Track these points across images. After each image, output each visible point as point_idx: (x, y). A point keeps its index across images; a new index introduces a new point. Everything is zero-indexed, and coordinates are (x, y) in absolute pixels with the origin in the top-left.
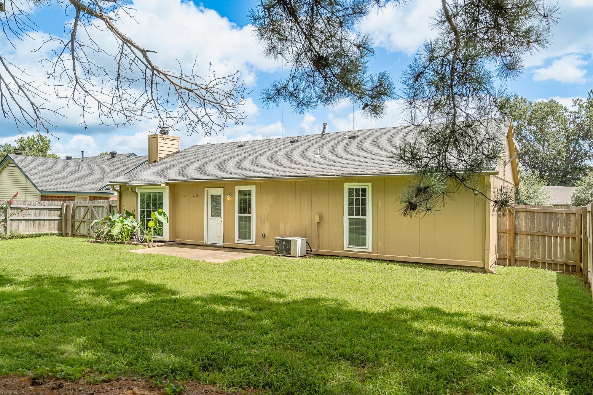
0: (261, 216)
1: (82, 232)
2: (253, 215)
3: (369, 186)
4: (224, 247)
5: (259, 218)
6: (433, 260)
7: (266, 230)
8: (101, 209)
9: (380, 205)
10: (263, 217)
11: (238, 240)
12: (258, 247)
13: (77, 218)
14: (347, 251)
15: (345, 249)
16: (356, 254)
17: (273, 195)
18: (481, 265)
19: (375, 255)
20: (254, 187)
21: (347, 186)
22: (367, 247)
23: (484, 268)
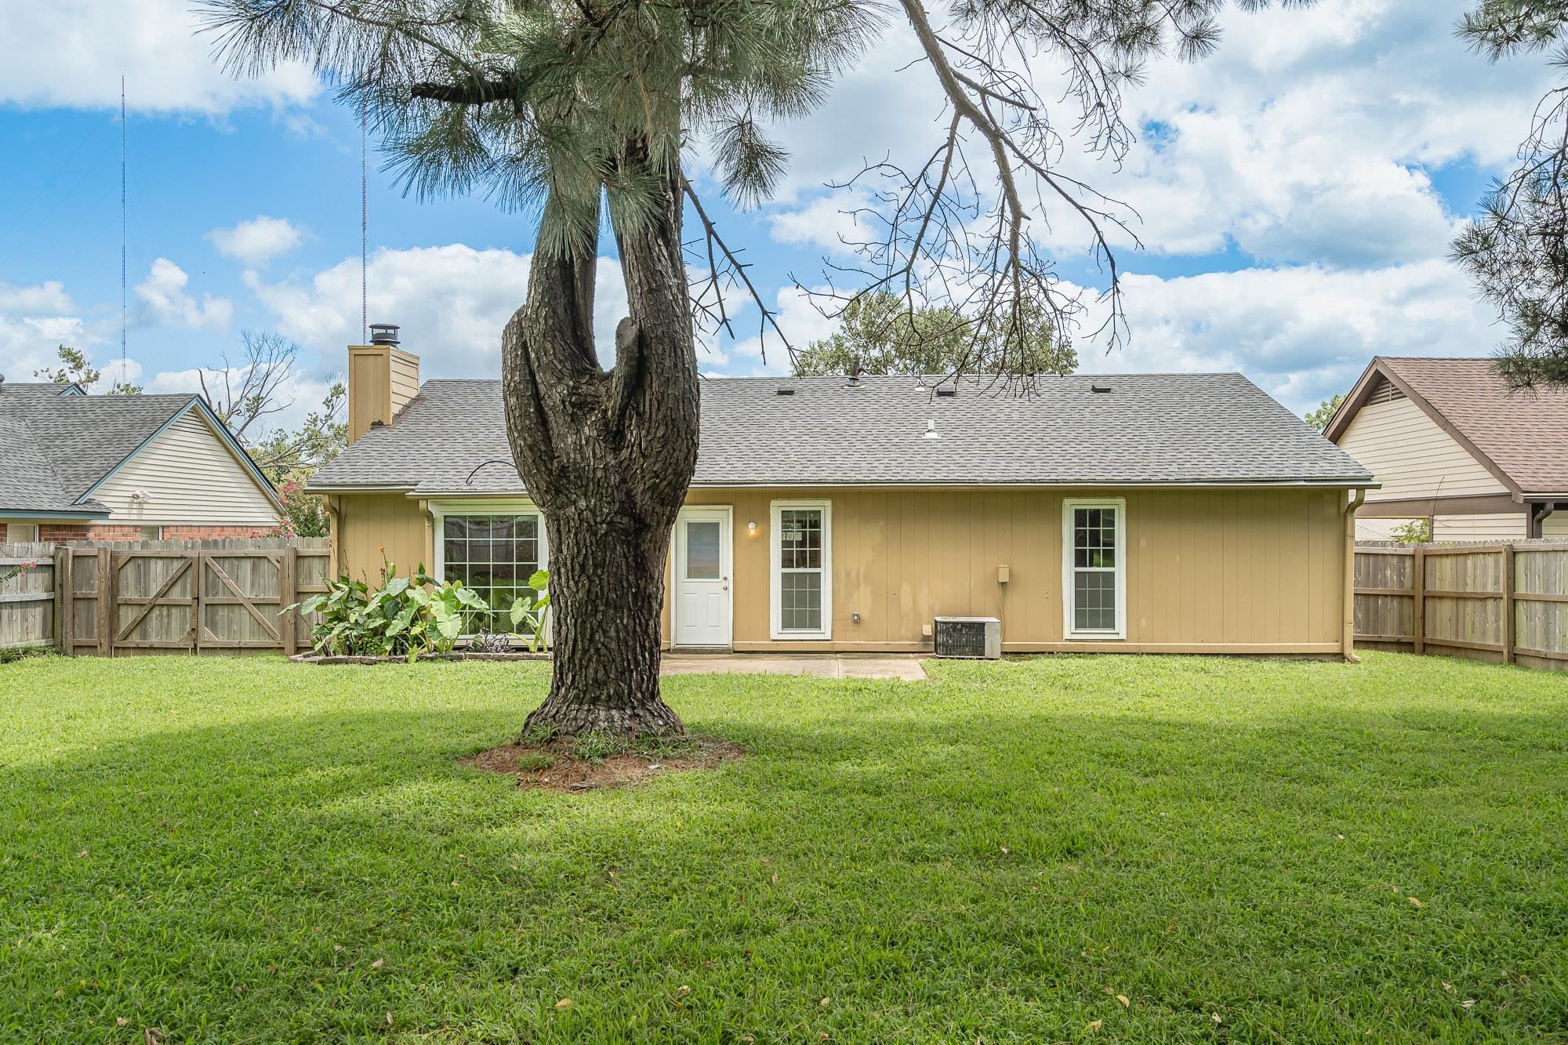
0: (848, 574)
1: (154, 640)
2: (826, 571)
3: (1119, 506)
4: (735, 652)
5: (843, 576)
6: (1250, 647)
7: (862, 603)
8: (247, 565)
9: (1143, 543)
10: (853, 575)
11: (780, 631)
12: (841, 644)
13: (129, 593)
14: (1070, 640)
15: (1067, 635)
16: (1091, 646)
17: (882, 523)
18: (1337, 650)
19: (1132, 645)
20: (828, 503)
21: (1070, 506)
22: (1116, 631)
23: (1342, 654)
